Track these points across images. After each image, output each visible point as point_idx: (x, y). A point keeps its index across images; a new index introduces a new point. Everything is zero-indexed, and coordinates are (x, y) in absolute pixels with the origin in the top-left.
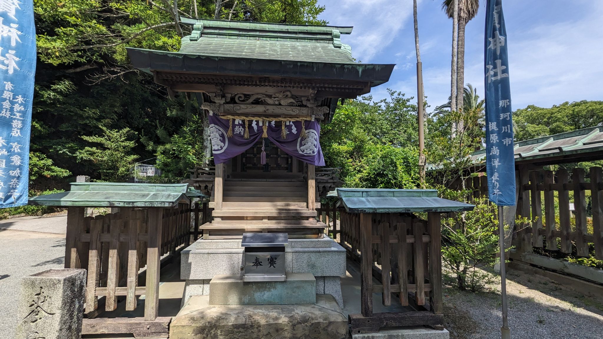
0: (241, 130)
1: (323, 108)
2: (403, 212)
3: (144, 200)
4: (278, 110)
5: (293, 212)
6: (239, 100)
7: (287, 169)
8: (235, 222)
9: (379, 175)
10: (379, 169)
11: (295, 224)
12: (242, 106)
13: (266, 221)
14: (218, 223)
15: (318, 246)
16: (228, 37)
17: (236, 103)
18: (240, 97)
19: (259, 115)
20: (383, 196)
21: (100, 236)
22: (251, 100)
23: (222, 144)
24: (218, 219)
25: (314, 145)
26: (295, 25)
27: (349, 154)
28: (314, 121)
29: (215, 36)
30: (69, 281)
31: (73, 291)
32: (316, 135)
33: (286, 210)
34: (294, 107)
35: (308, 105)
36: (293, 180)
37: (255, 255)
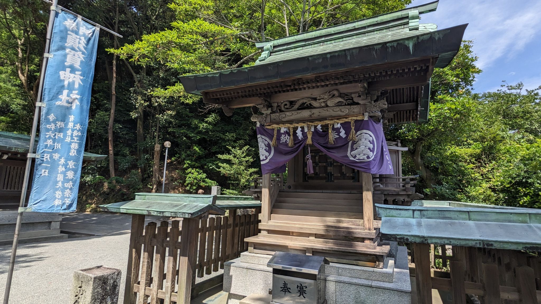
0: (286, 139)
1: (378, 103)
2: (478, 246)
3: (170, 211)
4: (324, 113)
5: (343, 231)
6: (284, 107)
7: (353, 178)
8: (280, 237)
9: (520, 184)
10: (518, 176)
11: (346, 245)
12: (288, 113)
13: (312, 238)
14: (264, 236)
15: (373, 279)
16: (293, 50)
17: (283, 111)
18: (286, 105)
19: (303, 121)
20: (450, 218)
21: (151, 240)
22: (296, 106)
23: (267, 154)
24: (264, 231)
25: (369, 149)
26: (364, 20)
27: (475, 157)
28: (367, 119)
29: (282, 52)
30: (100, 280)
31: (104, 289)
32: (371, 136)
33: (336, 227)
34: (343, 107)
35: (360, 102)
36: (352, 192)
37: (282, 279)
